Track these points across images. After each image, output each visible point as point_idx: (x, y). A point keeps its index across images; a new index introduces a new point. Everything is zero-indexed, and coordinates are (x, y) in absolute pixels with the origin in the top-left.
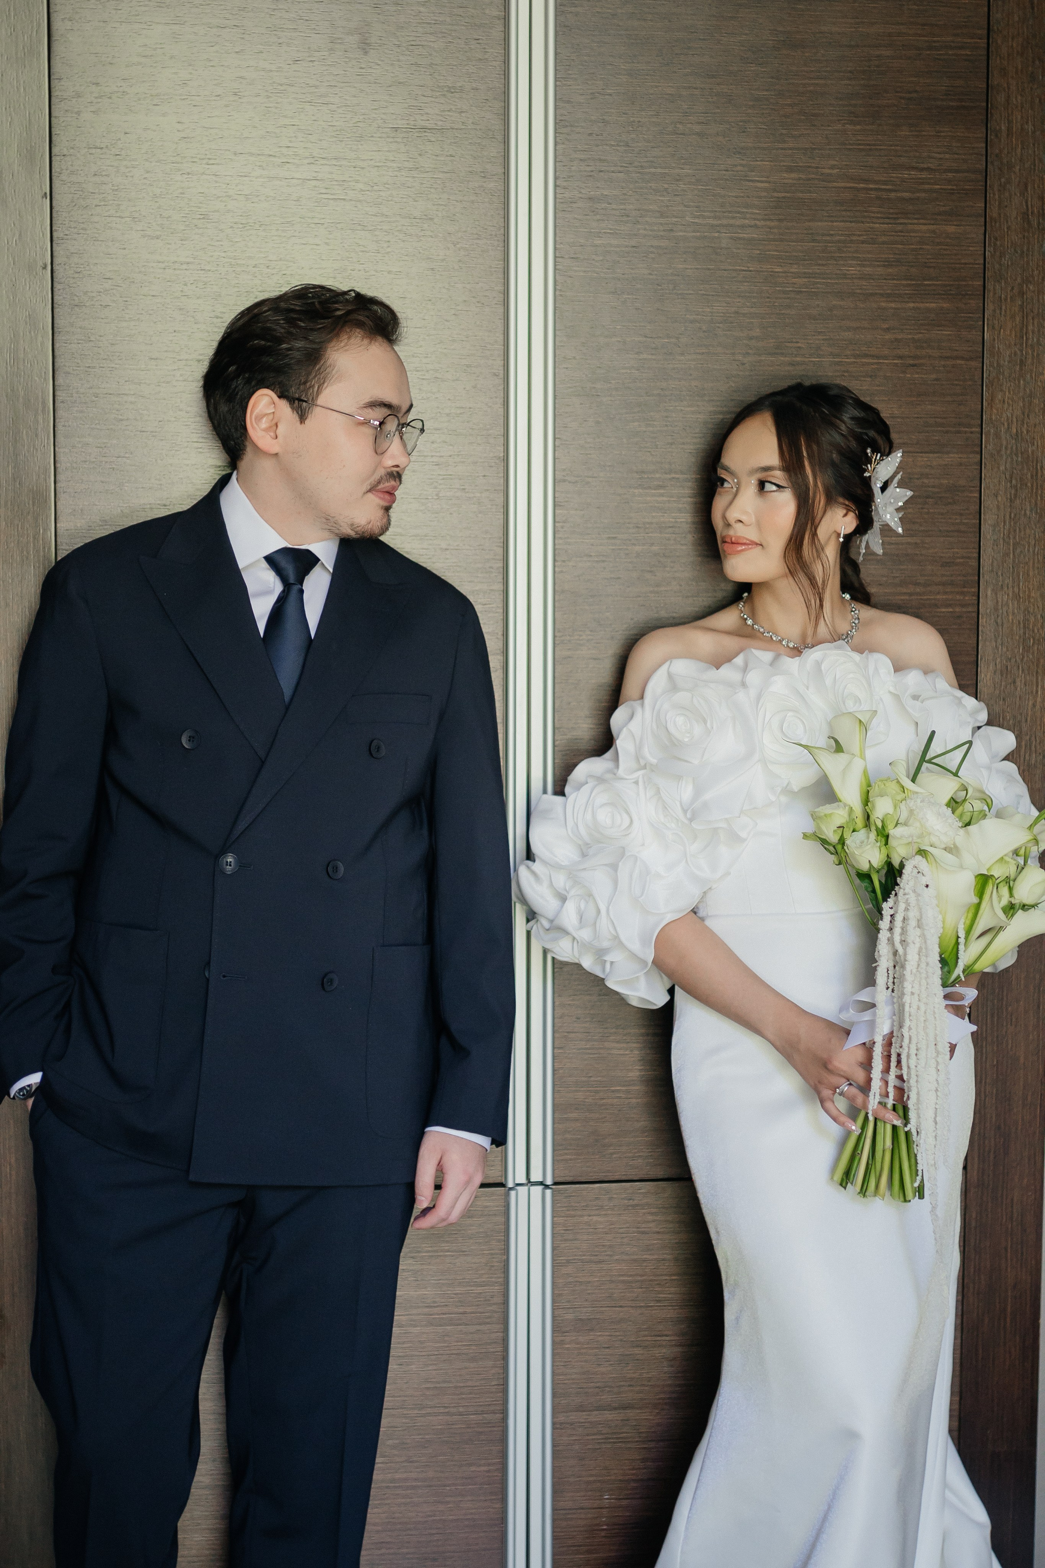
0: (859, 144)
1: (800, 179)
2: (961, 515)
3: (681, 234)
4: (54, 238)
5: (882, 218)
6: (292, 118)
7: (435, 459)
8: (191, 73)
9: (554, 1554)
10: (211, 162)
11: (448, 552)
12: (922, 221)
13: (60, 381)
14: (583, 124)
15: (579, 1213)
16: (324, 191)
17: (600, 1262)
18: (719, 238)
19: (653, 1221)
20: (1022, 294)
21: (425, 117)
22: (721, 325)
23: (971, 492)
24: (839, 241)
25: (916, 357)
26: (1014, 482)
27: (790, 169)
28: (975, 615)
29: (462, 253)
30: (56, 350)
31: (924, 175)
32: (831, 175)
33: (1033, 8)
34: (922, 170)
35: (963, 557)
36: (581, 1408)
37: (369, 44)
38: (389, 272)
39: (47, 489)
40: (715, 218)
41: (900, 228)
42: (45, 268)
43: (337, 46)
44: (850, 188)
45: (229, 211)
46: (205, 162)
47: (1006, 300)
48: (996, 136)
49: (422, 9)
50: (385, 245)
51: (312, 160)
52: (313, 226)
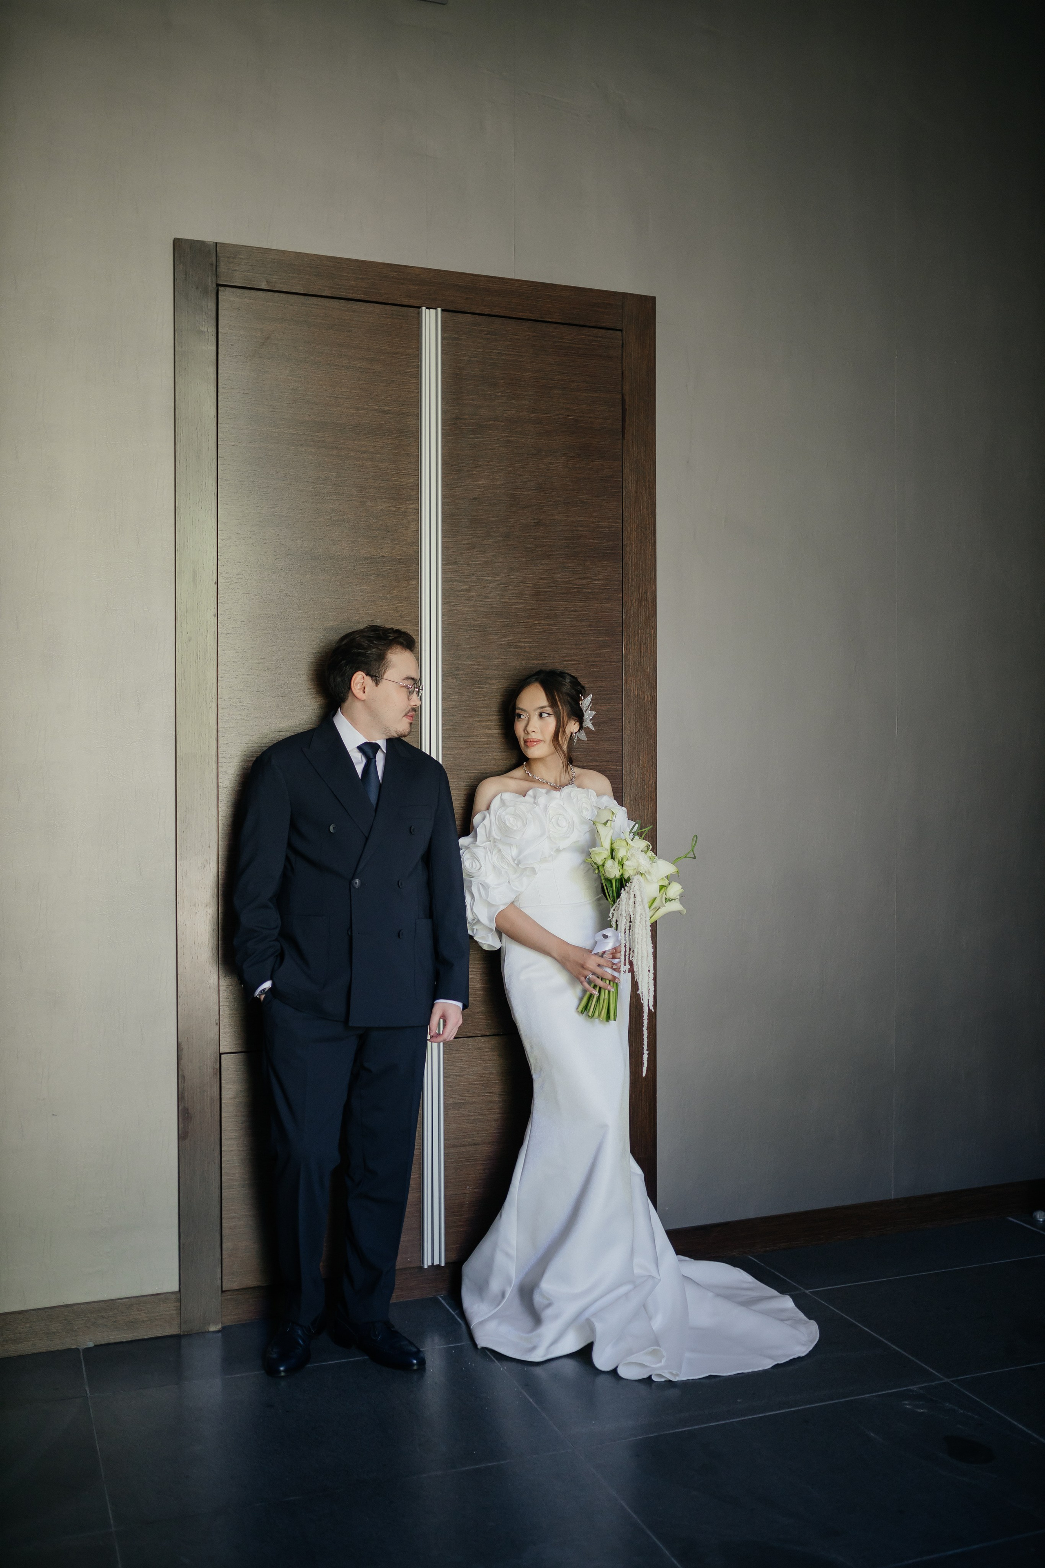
0: (570, 568)
1: (545, 583)
2: (615, 730)
3: (494, 606)
5: (579, 600)
8: (281, 530)
9: (446, 1217)
15: (454, 1052)
17: (464, 1075)
18: (511, 608)
19: (488, 1055)
20: (638, 634)
22: (512, 646)
23: (619, 721)
24: (563, 610)
25: (594, 661)
26: (636, 716)
27: (541, 579)
28: (622, 773)
29: (400, 612)
31: (596, 582)
32: (558, 581)
33: (640, 512)
34: (596, 580)
35: (616, 750)
36: (456, 1146)
40: (509, 599)
41: (587, 605)
42: (215, 616)
44: (567, 587)
47: (632, 636)
48: (626, 565)
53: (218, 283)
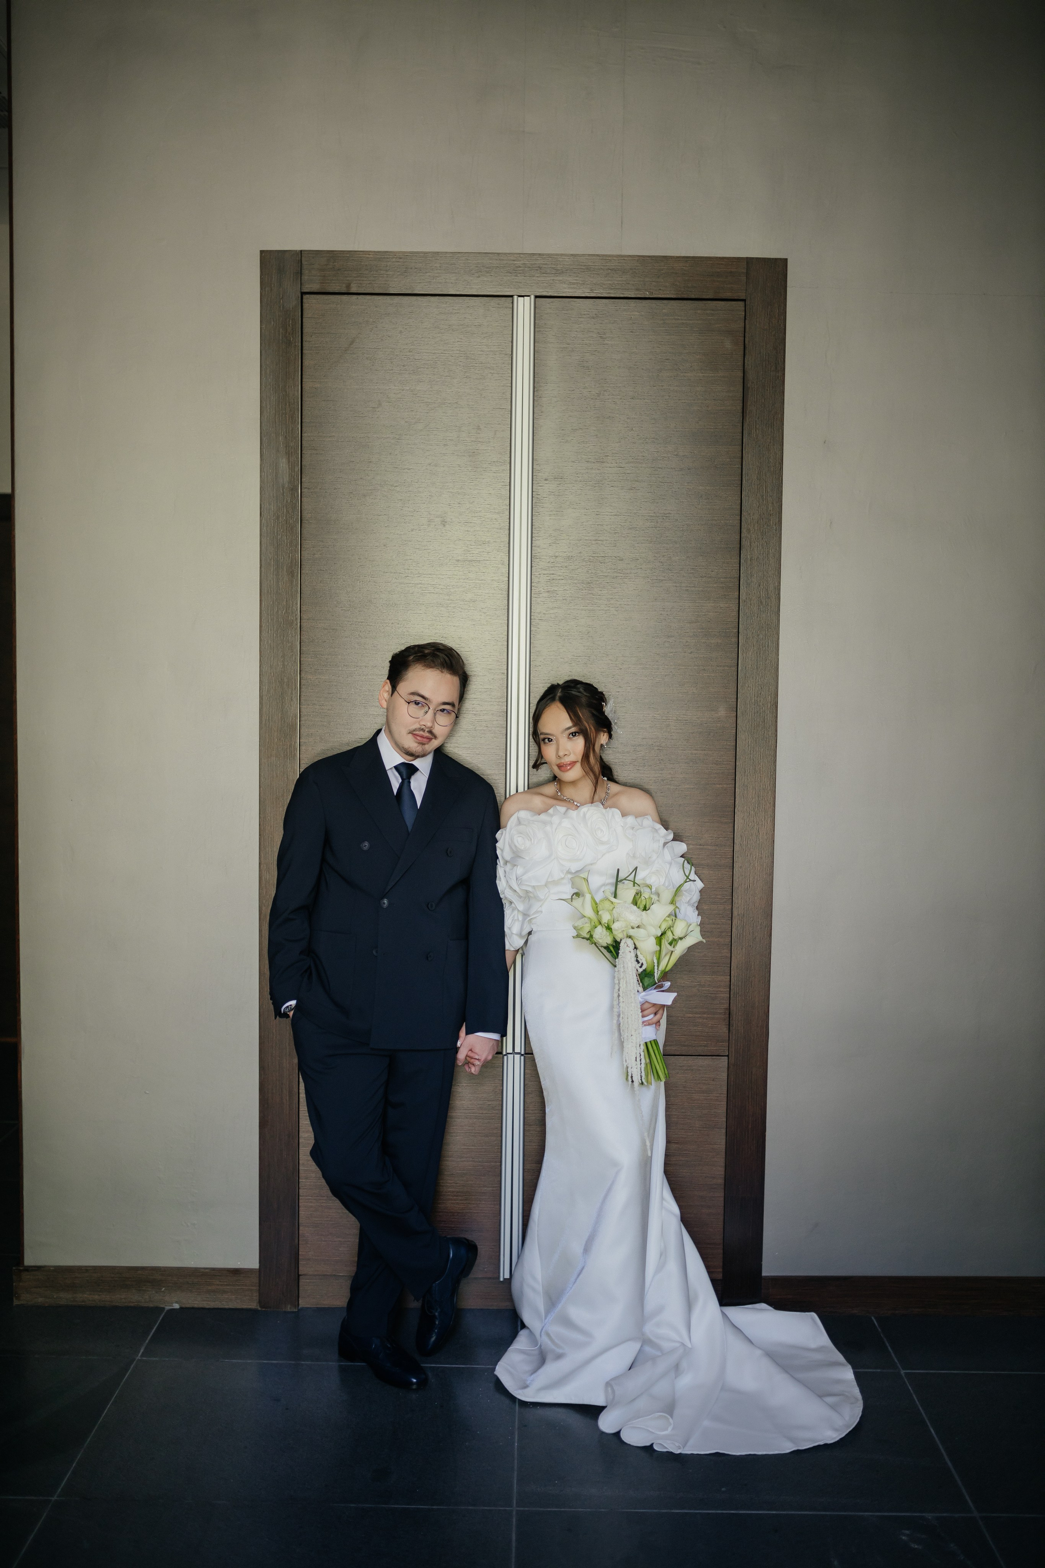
2: (727, 741)
3: (591, 608)
4: (302, 611)
5: (689, 600)
6: (410, 556)
7: (474, 712)
10: (373, 576)
11: (479, 755)
12: (708, 602)
13: (303, 675)
14: (545, 557)
16: (424, 589)
18: (609, 610)
21: (471, 555)
22: (610, 651)
26: (753, 725)
28: (734, 788)
30: (301, 662)
37: (446, 522)
38: (454, 626)
39: (296, 724)
41: (697, 604)
42: (297, 624)
43: (432, 523)
44: (674, 586)
45: (381, 599)
46: (370, 576)
49: (471, 505)
50: (453, 613)
51: (419, 575)
52: (419, 605)
53: (302, 291)
